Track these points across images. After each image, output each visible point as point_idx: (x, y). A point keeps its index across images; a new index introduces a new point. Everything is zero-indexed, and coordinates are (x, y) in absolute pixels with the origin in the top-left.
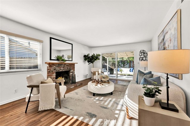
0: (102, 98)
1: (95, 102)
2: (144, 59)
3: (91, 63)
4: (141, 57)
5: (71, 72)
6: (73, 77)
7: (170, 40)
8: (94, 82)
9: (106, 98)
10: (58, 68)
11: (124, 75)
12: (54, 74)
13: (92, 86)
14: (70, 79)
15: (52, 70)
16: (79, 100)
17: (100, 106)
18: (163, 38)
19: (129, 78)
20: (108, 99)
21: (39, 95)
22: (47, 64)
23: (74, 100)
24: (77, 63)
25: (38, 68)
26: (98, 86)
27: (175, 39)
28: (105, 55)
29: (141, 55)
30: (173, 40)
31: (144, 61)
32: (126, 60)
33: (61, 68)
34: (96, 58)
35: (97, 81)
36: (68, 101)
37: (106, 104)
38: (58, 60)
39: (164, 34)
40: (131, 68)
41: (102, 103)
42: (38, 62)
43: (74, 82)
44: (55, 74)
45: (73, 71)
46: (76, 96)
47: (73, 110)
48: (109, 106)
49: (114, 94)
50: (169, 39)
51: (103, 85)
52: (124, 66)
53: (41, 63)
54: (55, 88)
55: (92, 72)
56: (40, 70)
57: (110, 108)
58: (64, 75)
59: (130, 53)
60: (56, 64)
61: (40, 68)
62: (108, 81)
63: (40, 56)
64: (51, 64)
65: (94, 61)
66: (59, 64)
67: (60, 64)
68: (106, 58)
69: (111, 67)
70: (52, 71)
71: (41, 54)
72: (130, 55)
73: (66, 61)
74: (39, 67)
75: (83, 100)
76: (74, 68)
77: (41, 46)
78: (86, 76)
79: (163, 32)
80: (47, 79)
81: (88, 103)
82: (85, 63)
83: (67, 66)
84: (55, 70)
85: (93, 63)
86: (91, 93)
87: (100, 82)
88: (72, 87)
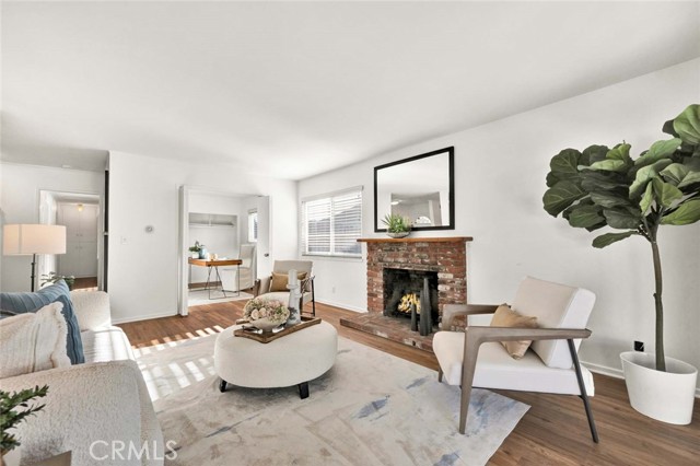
5: (442, 282)
10: (388, 256)
15: (374, 260)
24: (472, 240)
33: (398, 256)
44: (382, 275)
45: (450, 276)
64: (373, 243)
66: (391, 243)
67: (396, 243)
70: (375, 265)
76: (459, 263)
88: (379, 334)
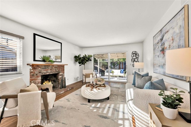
0: (99, 105)
1: (92, 111)
2: (136, 60)
3: (82, 64)
4: (133, 58)
5: (61, 75)
6: (62, 80)
7: (173, 40)
8: (89, 86)
9: (103, 105)
10: (44, 71)
11: (116, 77)
12: (39, 78)
13: (87, 91)
14: (59, 83)
15: (36, 73)
16: (71, 108)
17: (99, 116)
18: (161, 38)
19: (120, 79)
20: (106, 106)
21: (17, 108)
22: (30, 66)
23: (66, 109)
24: (67, 65)
25: (16, 71)
26: (94, 91)
27: (180, 38)
28: (96, 56)
29: (133, 56)
30: (177, 39)
31: (136, 63)
32: (117, 62)
33: (48, 70)
34: (88, 59)
35: (92, 85)
36: (59, 111)
37: (105, 112)
38: (44, 61)
39: (162, 34)
40: (121, 70)
41: (100, 111)
42: (16, 64)
43: (64, 86)
44: (41, 78)
45: (62, 73)
46: (68, 104)
47: (66, 124)
48: (110, 115)
49: (111, 98)
50: (171, 38)
51: (99, 89)
52: (114, 67)
53: (22, 65)
54: (41, 97)
55: (84, 74)
56: (20, 73)
57: (111, 117)
58: (52, 78)
59: (121, 54)
60: (42, 65)
61: (20, 71)
62: (103, 84)
63: (20, 56)
64: (35, 66)
65: (86, 62)
66: (45, 66)
67: (47, 66)
68: (97, 59)
69: (102, 69)
70: (36, 75)
71: (22, 53)
72: (121, 56)
73: (54, 62)
74: (18, 69)
75: (77, 109)
76: (64, 70)
77: (22, 43)
78: (77, 79)
79: (161, 32)
80: (30, 84)
81: (84, 112)
82: (76, 65)
83: (55, 67)
84: (40, 73)
85: (84, 64)
86: (85, 99)
87: (95, 87)
